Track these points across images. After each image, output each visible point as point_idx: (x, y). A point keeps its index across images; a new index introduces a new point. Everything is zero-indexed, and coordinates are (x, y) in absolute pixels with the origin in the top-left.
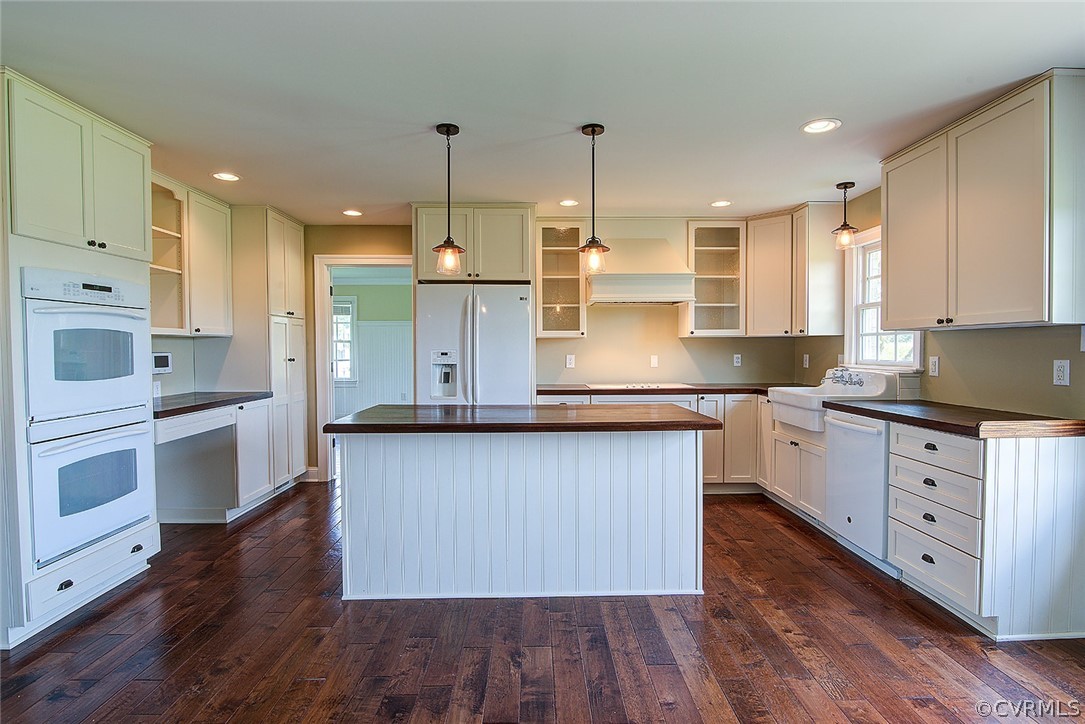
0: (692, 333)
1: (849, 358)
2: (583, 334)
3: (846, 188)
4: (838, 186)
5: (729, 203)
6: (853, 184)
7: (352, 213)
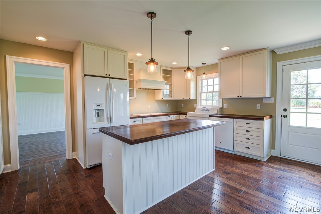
0: (162, 98)
1: (198, 105)
2: (135, 98)
3: (204, 64)
4: (203, 64)
5: (177, 63)
6: (206, 63)
7: (41, 39)
